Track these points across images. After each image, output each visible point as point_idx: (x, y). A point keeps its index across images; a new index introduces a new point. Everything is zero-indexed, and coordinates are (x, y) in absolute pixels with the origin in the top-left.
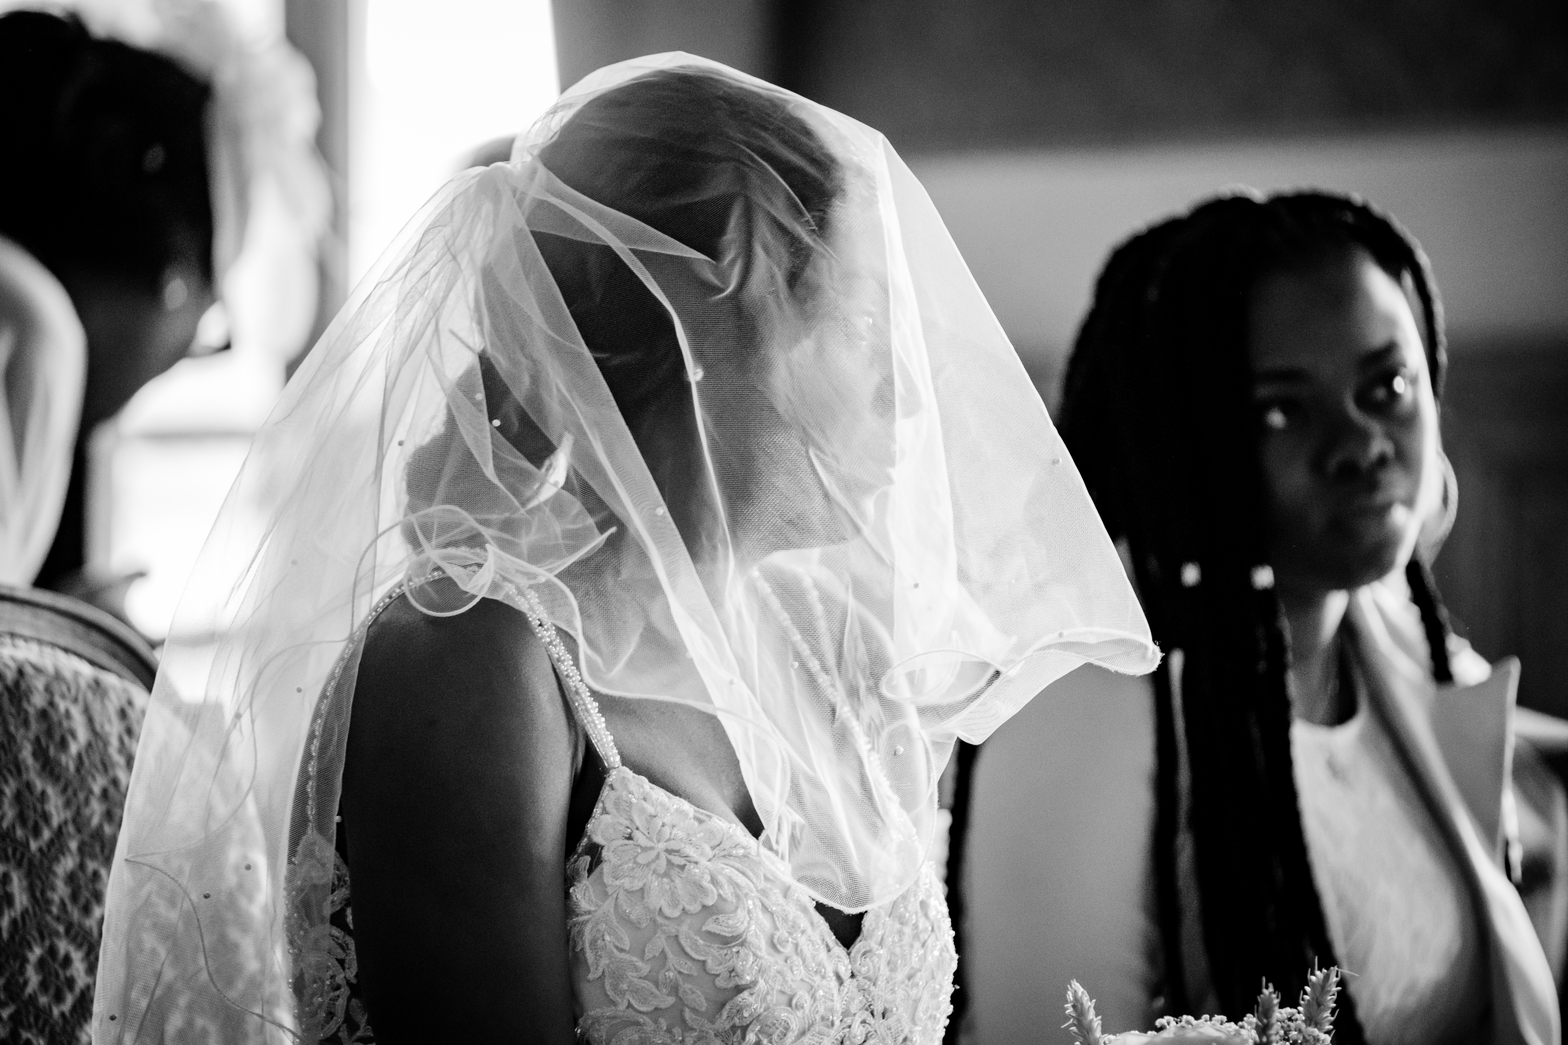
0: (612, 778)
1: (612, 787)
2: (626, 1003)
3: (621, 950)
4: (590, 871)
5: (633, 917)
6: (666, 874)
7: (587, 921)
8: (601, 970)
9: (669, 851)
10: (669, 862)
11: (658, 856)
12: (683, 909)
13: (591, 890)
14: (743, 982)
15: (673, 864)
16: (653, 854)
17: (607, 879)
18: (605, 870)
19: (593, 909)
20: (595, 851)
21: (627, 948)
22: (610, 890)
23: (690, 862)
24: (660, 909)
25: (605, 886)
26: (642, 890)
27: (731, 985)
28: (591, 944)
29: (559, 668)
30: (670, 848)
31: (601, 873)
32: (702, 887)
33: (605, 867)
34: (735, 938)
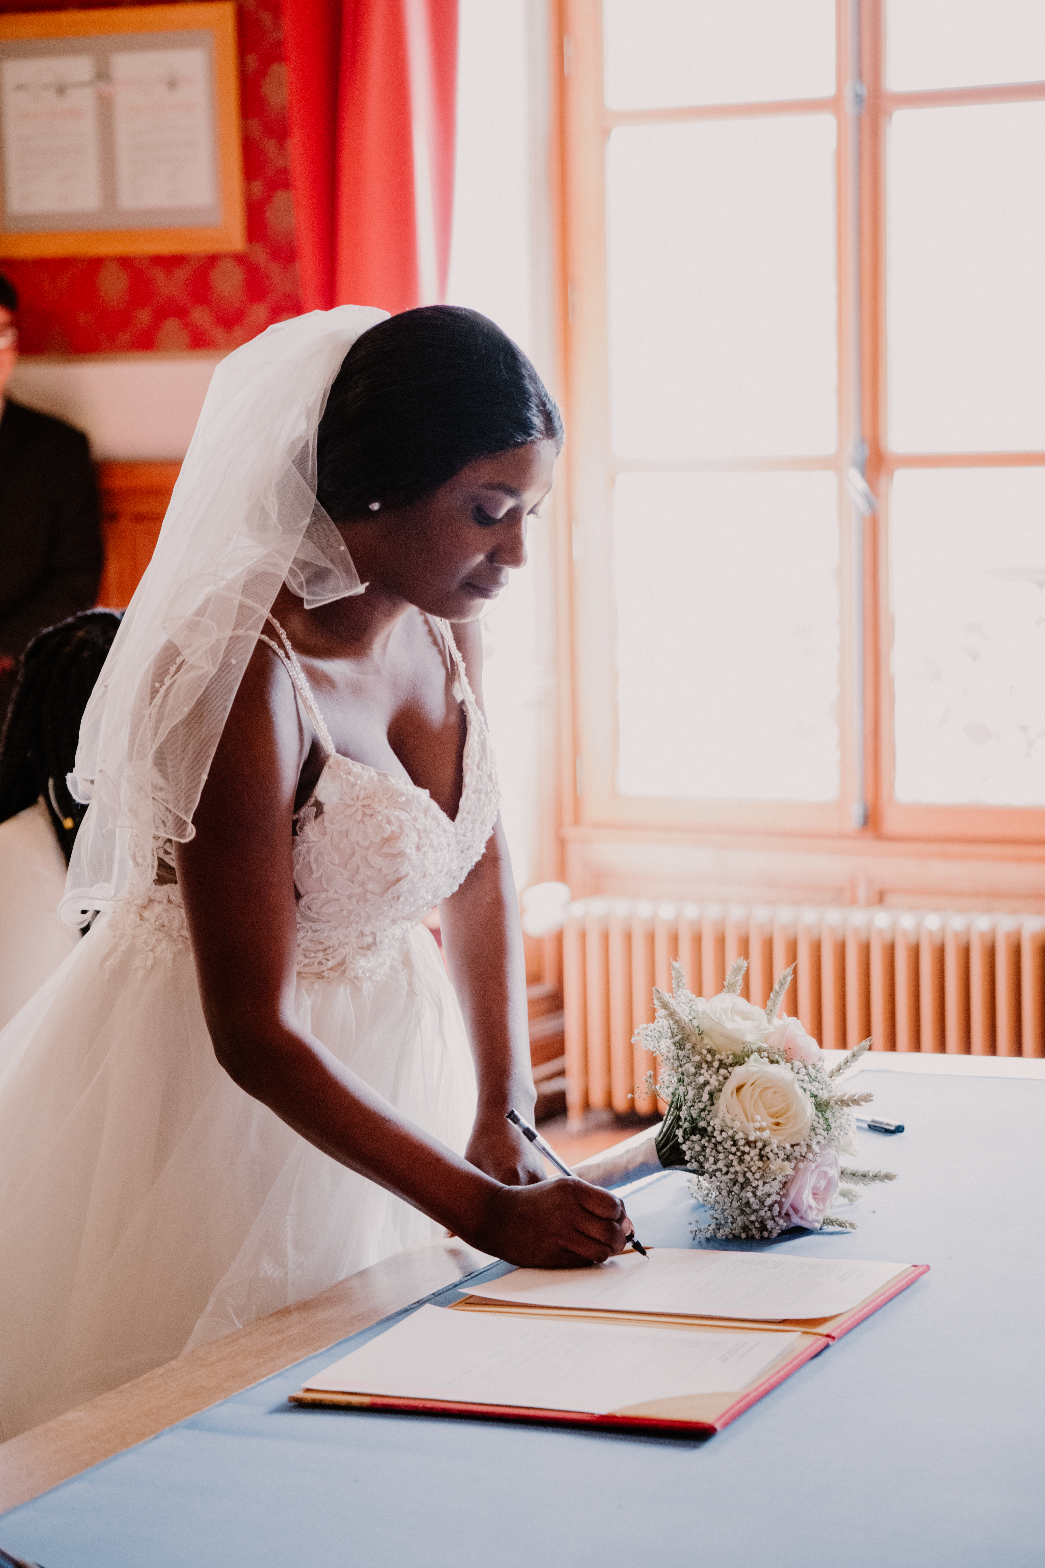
0: (331, 762)
1: (330, 767)
2: (334, 890)
3: (333, 864)
4: (316, 817)
5: (341, 847)
6: (362, 821)
7: (313, 846)
8: (320, 873)
9: (363, 806)
10: (364, 814)
11: (357, 810)
12: (371, 841)
13: (316, 829)
14: (401, 876)
15: (366, 814)
16: (354, 809)
17: (327, 824)
18: (325, 819)
19: (317, 840)
20: (319, 807)
21: (336, 863)
22: (328, 831)
23: (375, 812)
24: (358, 842)
25: (325, 828)
26: (347, 831)
27: (395, 878)
28: (314, 858)
29: (296, 683)
30: (364, 804)
31: (323, 821)
32: (381, 826)
33: (326, 817)
34: (399, 854)
